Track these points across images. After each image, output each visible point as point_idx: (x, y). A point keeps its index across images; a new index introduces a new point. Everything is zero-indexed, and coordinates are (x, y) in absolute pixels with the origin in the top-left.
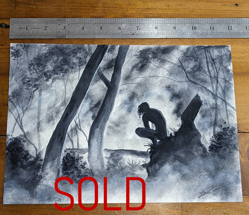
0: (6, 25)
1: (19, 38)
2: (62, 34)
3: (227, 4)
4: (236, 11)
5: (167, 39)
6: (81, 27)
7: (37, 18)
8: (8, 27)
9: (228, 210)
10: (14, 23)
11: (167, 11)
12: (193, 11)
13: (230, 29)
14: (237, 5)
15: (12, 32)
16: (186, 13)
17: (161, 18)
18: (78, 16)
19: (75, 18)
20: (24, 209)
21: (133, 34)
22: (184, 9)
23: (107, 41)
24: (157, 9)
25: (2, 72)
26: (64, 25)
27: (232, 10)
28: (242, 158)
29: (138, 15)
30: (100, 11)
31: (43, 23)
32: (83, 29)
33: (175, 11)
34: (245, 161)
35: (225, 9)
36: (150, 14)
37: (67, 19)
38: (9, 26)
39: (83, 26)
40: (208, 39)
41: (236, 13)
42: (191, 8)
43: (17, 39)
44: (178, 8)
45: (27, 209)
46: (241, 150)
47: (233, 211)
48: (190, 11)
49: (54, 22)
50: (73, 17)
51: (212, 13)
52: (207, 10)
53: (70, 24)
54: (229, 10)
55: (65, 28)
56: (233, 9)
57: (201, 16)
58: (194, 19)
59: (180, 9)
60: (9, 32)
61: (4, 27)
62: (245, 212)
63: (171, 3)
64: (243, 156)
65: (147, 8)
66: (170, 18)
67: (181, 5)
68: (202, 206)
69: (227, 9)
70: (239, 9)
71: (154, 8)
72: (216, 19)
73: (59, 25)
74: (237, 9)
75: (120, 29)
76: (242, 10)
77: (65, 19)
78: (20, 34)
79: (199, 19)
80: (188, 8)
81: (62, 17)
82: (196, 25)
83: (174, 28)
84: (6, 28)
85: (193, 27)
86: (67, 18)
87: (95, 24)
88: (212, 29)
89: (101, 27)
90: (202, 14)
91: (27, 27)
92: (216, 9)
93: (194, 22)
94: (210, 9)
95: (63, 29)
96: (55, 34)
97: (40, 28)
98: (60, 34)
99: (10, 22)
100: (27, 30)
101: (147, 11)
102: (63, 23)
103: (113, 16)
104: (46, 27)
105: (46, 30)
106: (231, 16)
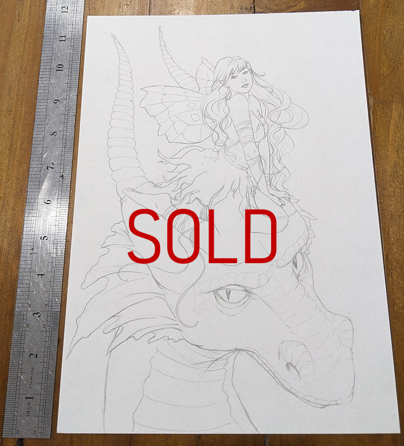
2: (49, 320)
3: (17, 12)
6: (38, 279)
7: (6, 375)
8: (21, 442)
9: (385, 32)
10: (14, 426)
12: (24, 69)
15: (35, 433)
16: (28, 81)
18: (11, 286)
19: (16, 291)
21: (62, 176)
22: (18, 83)
24: (13, 132)
26: (30, 315)
27: (30, 5)
28: (298, 7)
29: (22, 166)
30: (6, 240)
31: (21, 362)
32: (42, 275)
33: (22, 100)
34: (303, 2)
35: (27, 15)
38: (19, 439)
39: (36, 276)
42: (18, 72)
44: (15, 93)
46: (284, 6)
47: (386, 24)
48: (24, 73)
49: (22, 338)
51: (33, 37)
52: (24, 46)
53: (30, 302)
54: (30, 9)
55: (36, 314)
56: (29, 3)
58: (42, 67)
59: (17, 90)
60: (36, 439)
63: (5, 107)
65: (9, 150)
67: (10, 88)
68: (381, 71)
69: (28, 13)
71: (12, 136)
72: (46, 32)
73: (28, 326)
75: (50, 202)
77: (16, 313)
78: (41, 413)
79: (42, 58)
80: (18, 77)
81: (12, 320)
82: (54, 65)
83: (56, 101)
85: (57, 70)
87: (35, 251)
88: (63, 38)
89: (42, 238)
90: (31, 54)
91: (26, 398)
92: (25, 31)
93: (48, 67)
94: (25, 40)
95: (39, 316)
96: (48, 335)
97: (32, 368)
98: (48, 325)
99: (11, 437)
100: (32, 398)
101: (16, 149)
102: (25, 317)
103: (20, 215)
104: (30, 355)
105: (37, 355)
106: (42, 7)
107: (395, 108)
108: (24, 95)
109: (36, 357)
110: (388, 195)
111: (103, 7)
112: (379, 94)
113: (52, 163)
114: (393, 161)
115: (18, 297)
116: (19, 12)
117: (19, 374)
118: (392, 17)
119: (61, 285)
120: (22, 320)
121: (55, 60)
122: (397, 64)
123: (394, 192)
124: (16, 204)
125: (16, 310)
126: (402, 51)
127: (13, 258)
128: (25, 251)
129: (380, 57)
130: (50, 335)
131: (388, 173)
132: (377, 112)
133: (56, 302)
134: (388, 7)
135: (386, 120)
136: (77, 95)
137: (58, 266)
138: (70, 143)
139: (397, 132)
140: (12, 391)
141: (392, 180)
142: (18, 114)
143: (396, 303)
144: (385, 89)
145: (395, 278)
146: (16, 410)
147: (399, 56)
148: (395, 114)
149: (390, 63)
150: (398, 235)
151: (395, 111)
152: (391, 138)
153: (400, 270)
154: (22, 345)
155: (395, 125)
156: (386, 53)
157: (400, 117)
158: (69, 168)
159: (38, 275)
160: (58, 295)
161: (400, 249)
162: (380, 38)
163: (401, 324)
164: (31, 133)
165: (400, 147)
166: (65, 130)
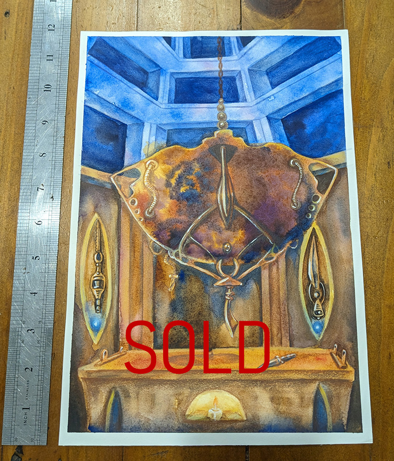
0: (15, 454)
2: (43, 335)
3: (3, 29)
4: (18, 15)
5: (66, 137)
6: (31, 297)
7: (4, 387)
8: (20, 449)
9: (367, 56)
10: (13, 435)
11: (10, 135)
12: (12, 89)
14: (7, 13)
15: (32, 440)
16: (17, 101)
19: (10, 309)
20: (382, 400)
21: (52, 197)
22: (7, 104)
23: (63, 248)
24: (3, 153)
25: (118, 457)
26: (24, 332)
27: (16, 22)
29: (14, 187)
31: (17, 376)
32: (35, 293)
33: (11, 121)
34: (288, 24)
35: (13, 33)
37: (11, 326)
38: (19, 446)
39: (30, 294)
40: (70, 67)
42: (7, 92)
43: (48, 428)
45: (381, 394)
46: (270, 28)
47: (369, 48)
48: (13, 93)
49: (17, 353)
51: (21, 56)
52: (12, 65)
53: (24, 320)
54: (17, 27)
55: (31, 330)
56: (15, 20)
57: (25, 75)
58: (29, 87)
59: (6, 111)
60: (32, 446)
61: (19, 457)
62: (370, 30)
64: (280, 26)
68: (363, 95)
69: (14, 30)
71: (2, 157)
72: (33, 51)
73: (23, 342)
74: (16, 14)
75: (40, 223)
77: (11, 329)
78: (37, 422)
79: (29, 78)
80: (7, 96)
81: (7, 336)
82: (42, 85)
83: (44, 122)
85: (44, 91)
87: (27, 271)
88: (51, 58)
89: (34, 258)
90: (19, 74)
91: (23, 409)
92: (13, 49)
93: (35, 87)
94: (12, 59)
95: (33, 333)
96: (42, 350)
97: (28, 381)
98: (42, 340)
99: (9, 444)
100: (29, 409)
101: (7, 170)
102: (20, 333)
103: (12, 235)
104: (26, 368)
105: (32, 369)
106: (28, 25)
107: (375, 132)
108: (13, 115)
109: (32, 371)
110: (364, 217)
111: (91, 25)
112: (360, 119)
113: (42, 185)
114: (371, 185)
115: (12, 315)
116: (5, 30)
117: (16, 387)
118: (375, 41)
119: (54, 303)
120: (17, 336)
121: (42, 80)
122: (377, 88)
123: (371, 214)
124: (8, 225)
125: (11, 327)
126: (383, 75)
127: (7, 277)
128: (18, 271)
129: (361, 81)
130: (44, 350)
131: (366, 196)
132: (357, 136)
133: (49, 320)
134: (371, 30)
135: (366, 144)
136: (66, 117)
137: (50, 285)
138: (59, 165)
139: (376, 156)
140: (9, 402)
141: (369, 202)
142: (8, 135)
143: (369, 318)
144: (366, 113)
145: (368, 295)
146: (14, 419)
147: (380, 80)
148: (374, 138)
149: (371, 87)
150: (373, 255)
151: (375, 135)
152: (369, 161)
153: (374, 288)
154: (18, 360)
155: (374, 149)
156: (367, 77)
157: (379, 141)
158: (59, 190)
159: (31, 293)
160: (51, 313)
161: (374, 268)
162: (363, 62)
163: (373, 338)
164: (21, 154)
165: (378, 171)
166: (54, 151)
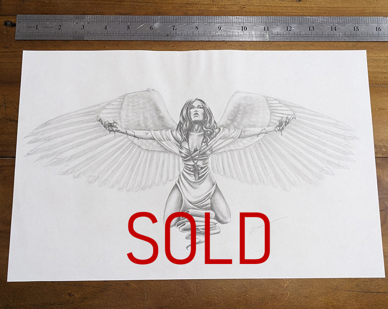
1: (27, 39)
13: (288, 30)
17: (203, 15)
36: (190, 10)
41: (297, 10)
50: (94, 14)
66: (214, 15)
70: (301, 6)
76: (305, 7)
84: (12, 26)
86: (86, 14)
